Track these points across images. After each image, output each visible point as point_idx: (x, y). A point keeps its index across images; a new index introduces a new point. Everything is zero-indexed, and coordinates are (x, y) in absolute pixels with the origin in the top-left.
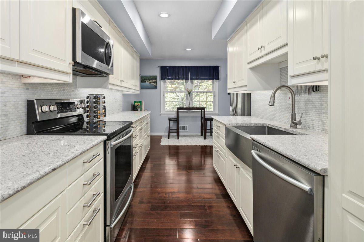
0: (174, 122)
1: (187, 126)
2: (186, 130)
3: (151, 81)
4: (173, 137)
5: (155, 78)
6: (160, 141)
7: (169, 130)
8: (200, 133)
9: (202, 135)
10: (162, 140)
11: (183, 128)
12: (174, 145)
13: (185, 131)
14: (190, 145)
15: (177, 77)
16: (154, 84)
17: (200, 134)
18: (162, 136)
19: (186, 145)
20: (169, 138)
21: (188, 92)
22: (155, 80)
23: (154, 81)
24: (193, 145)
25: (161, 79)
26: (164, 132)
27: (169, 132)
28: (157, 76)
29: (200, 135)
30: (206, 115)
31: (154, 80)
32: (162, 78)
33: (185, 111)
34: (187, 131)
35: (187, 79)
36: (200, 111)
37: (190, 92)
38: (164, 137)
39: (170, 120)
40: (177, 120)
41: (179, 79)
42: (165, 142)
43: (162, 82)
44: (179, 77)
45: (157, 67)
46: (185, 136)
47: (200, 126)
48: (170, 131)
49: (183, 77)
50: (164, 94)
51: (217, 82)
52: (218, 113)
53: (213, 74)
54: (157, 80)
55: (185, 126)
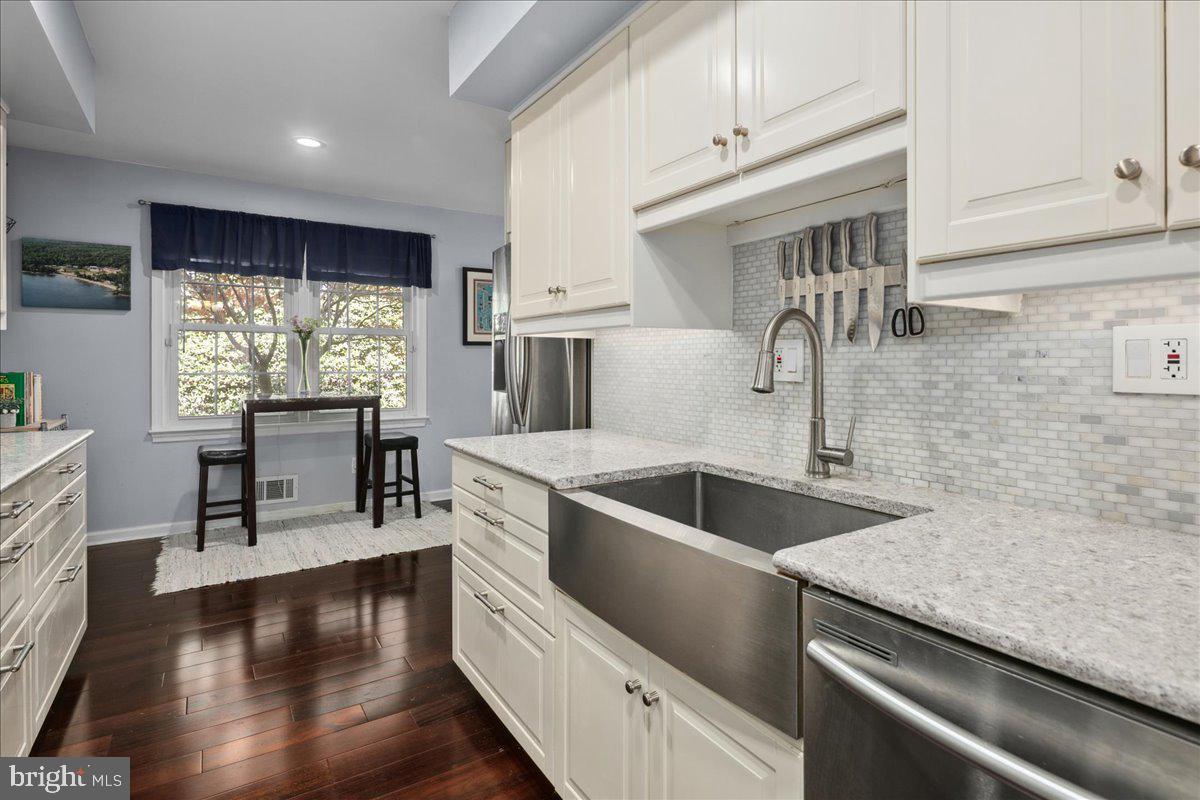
0: (224, 469)
1: (295, 478)
2: (290, 494)
3: (93, 271)
4: (223, 536)
5: (120, 258)
6: (151, 572)
7: (203, 504)
8: (355, 502)
9: (361, 508)
10: (159, 561)
11: (276, 490)
13: (285, 500)
14: (316, 565)
15: (245, 264)
16: (109, 285)
17: (352, 505)
18: (160, 539)
19: (295, 568)
20: (200, 548)
21: (300, 332)
22: (118, 267)
23: (108, 271)
24: (331, 561)
25: (155, 267)
26: (174, 520)
27: (202, 519)
28: (128, 249)
29: (354, 508)
31: (109, 266)
32: (159, 263)
33: (285, 413)
34: (295, 498)
35: (294, 274)
36: (356, 410)
37: (310, 333)
38: (171, 545)
39: (206, 461)
40: (244, 461)
41: (251, 271)
42: (177, 574)
43: (159, 279)
44: (256, 263)
45: (130, 206)
46: (284, 525)
47: (354, 471)
48: (210, 511)
49: (272, 265)
50: (170, 340)
51: (421, 296)
52: (425, 416)
53: (408, 261)
54: (129, 268)
55: (285, 478)
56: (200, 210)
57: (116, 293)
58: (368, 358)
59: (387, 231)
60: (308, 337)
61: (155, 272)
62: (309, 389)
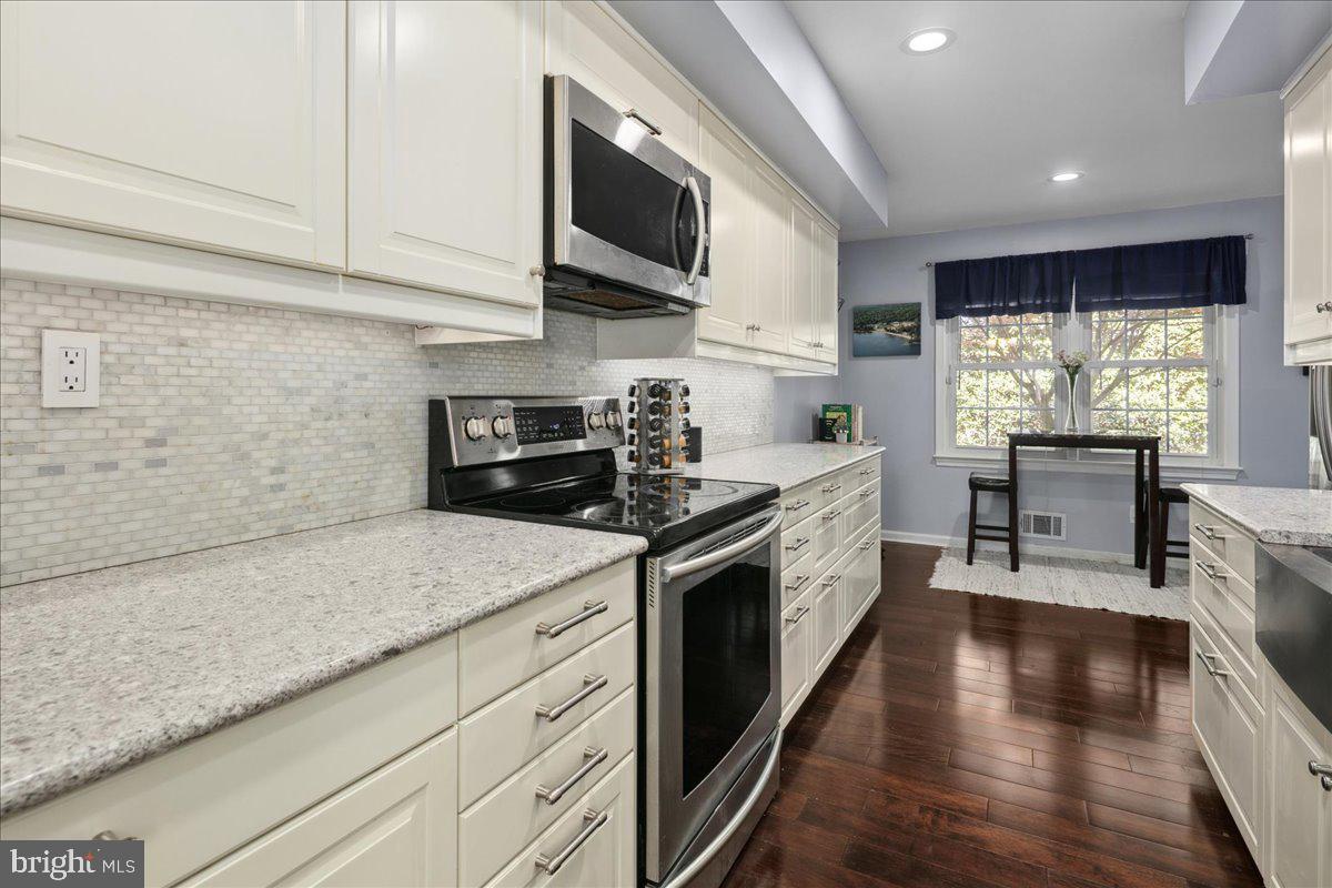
0: (995, 497)
1: (1063, 516)
2: (1058, 533)
3: (896, 325)
4: (991, 556)
5: (913, 312)
6: (930, 571)
7: (973, 526)
8: (1133, 556)
9: (1140, 564)
10: (937, 564)
11: (1043, 525)
12: (991, 593)
13: (1052, 537)
14: (1071, 603)
15: (1012, 304)
16: (906, 336)
17: (1130, 558)
18: (941, 548)
19: (1049, 600)
20: (970, 562)
21: (1067, 367)
22: (912, 320)
23: (905, 324)
24: (1089, 604)
25: (938, 317)
26: (953, 535)
27: (972, 538)
28: (919, 305)
29: (1133, 562)
30: (1162, 474)
31: (906, 320)
32: (942, 313)
33: (1053, 449)
34: (1064, 536)
35: (1061, 308)
36: (1134, 451)
37: (1078, 367)
38: (949, 555)
39: (976, 485)
40: (1008, 489)
41: (1020, 310)
42: (950, 577)
43: (942, 327)
44: (1023, 302)
45: (921, 269)
46: (1049, 561)
47: (1133, 521)
48: (979, 532)
49: (1039, 302)
50: (950, 379)
51: (1229, 316)
52: (1237, 467)
53: (1208, 276)
54: (920, 320)
55: (1053, 515)
56: (974, 261)
57: (911, 341)
58: (1191, 391)
59: (1177, 243)
60: (1075, 372)
61: (938, 321)
62: (1077, 425)
